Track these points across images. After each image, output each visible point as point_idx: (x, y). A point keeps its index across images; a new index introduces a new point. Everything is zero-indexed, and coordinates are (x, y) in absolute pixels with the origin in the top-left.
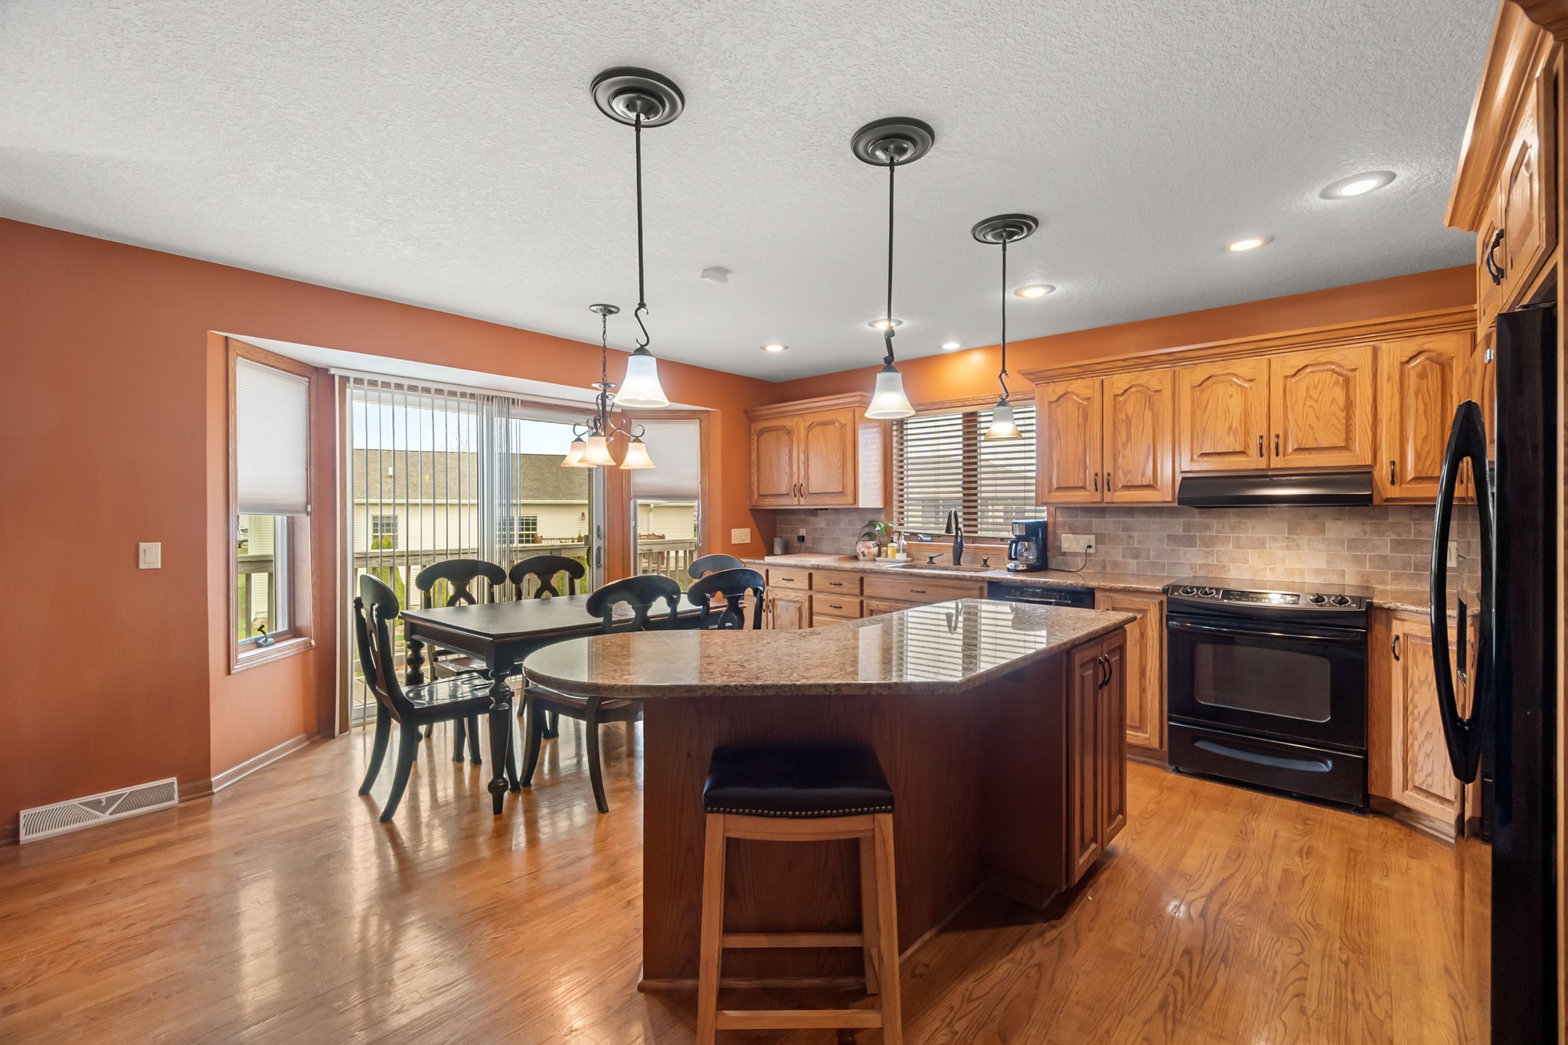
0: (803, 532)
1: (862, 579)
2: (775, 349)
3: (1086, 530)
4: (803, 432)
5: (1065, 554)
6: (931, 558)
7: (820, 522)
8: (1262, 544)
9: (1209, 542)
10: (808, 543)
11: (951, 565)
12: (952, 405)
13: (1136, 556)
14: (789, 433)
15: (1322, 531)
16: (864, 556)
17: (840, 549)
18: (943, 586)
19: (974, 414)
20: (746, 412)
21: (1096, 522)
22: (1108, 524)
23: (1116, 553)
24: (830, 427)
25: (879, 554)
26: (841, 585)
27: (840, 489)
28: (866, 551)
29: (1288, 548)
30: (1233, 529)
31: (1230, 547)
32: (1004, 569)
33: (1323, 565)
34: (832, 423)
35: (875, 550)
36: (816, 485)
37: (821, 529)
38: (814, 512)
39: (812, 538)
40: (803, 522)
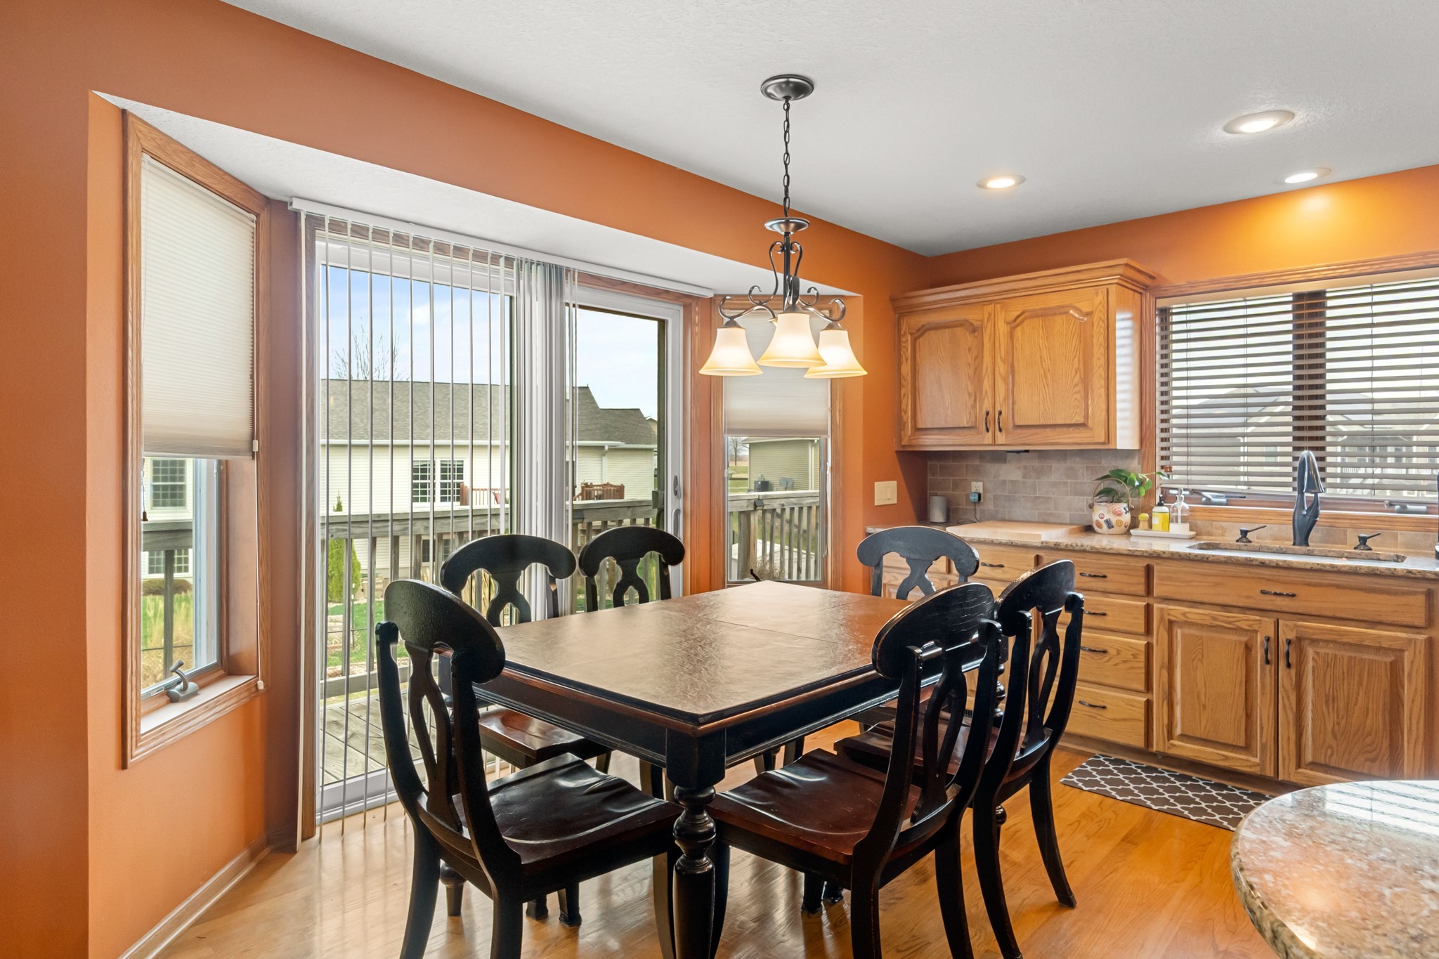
0: (977, 486)
1: (1149, 571)
2: (1001, 183)
4: (1003, 329)
6: (1244, 533)
7: (1011, 472)
10: (988, 506)
11: (1289, 544)
14: (975, 330)
16: (1108, 527)
17: (1051, 515)
18: (1338, 587)
19: (1320, 295)
20: (893, 300)
24: (1059, 319)
25: (1134, 524)
26: (1105, 577)
27: (1079, 419)
28: (1114, 519)
32: (1426, 555)
34: (1061, 310)
35: (1127, 518)
36: (1029, 411)
37: (1013, 482)
38: (999, 457)
39: (996, 498)
40: (978, 474)
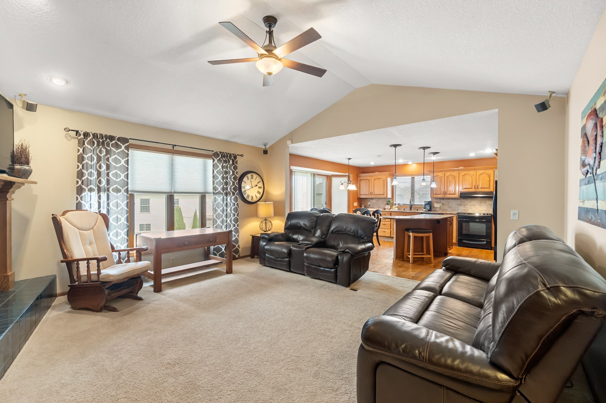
0: (369, 203)
1: (391, 213)
3: (440, 203)
4: (373, 180)
5: (435, 208)
6: (404, 209)
7: (374, 201)
8: (474, 205)
9: (465, 205)
10: (371, 206)
11: (409, 210)
12: (409, 175)
13: (450, 208)
14: (369, 180)
15: (486, 203)
16: (387, 208)
19: (414, 177)
20: (357, 175)
21: (442, 201)
22: (444, 201)
23: (446, 207)
24: (380, 180)
25: (391, 208)
27: (383, 194)
28: (388, 208)
29: (480, 206)
30: (470, 202)
31: (469, 206)
32: (422, 211)
33: (486, 209)
34: (381, 178)
35: (390, 207)
36: (376, 193)
37: (375, 203)
38: (372, 199)
39: (372, 205)
40: (369, 201)
